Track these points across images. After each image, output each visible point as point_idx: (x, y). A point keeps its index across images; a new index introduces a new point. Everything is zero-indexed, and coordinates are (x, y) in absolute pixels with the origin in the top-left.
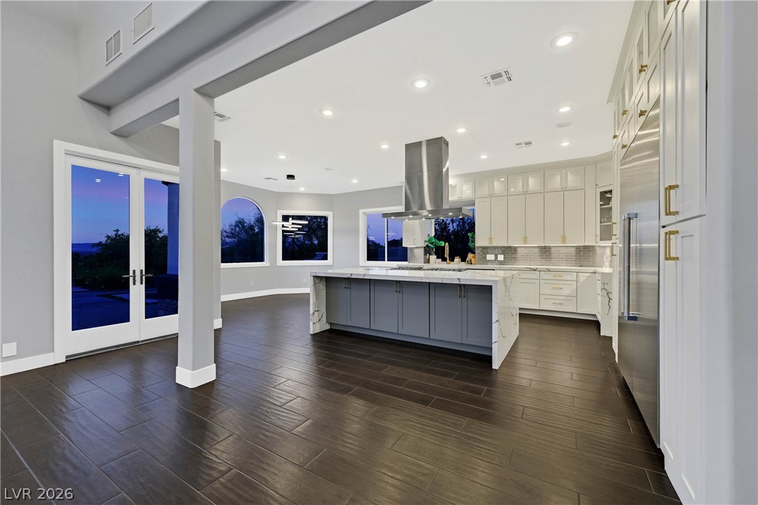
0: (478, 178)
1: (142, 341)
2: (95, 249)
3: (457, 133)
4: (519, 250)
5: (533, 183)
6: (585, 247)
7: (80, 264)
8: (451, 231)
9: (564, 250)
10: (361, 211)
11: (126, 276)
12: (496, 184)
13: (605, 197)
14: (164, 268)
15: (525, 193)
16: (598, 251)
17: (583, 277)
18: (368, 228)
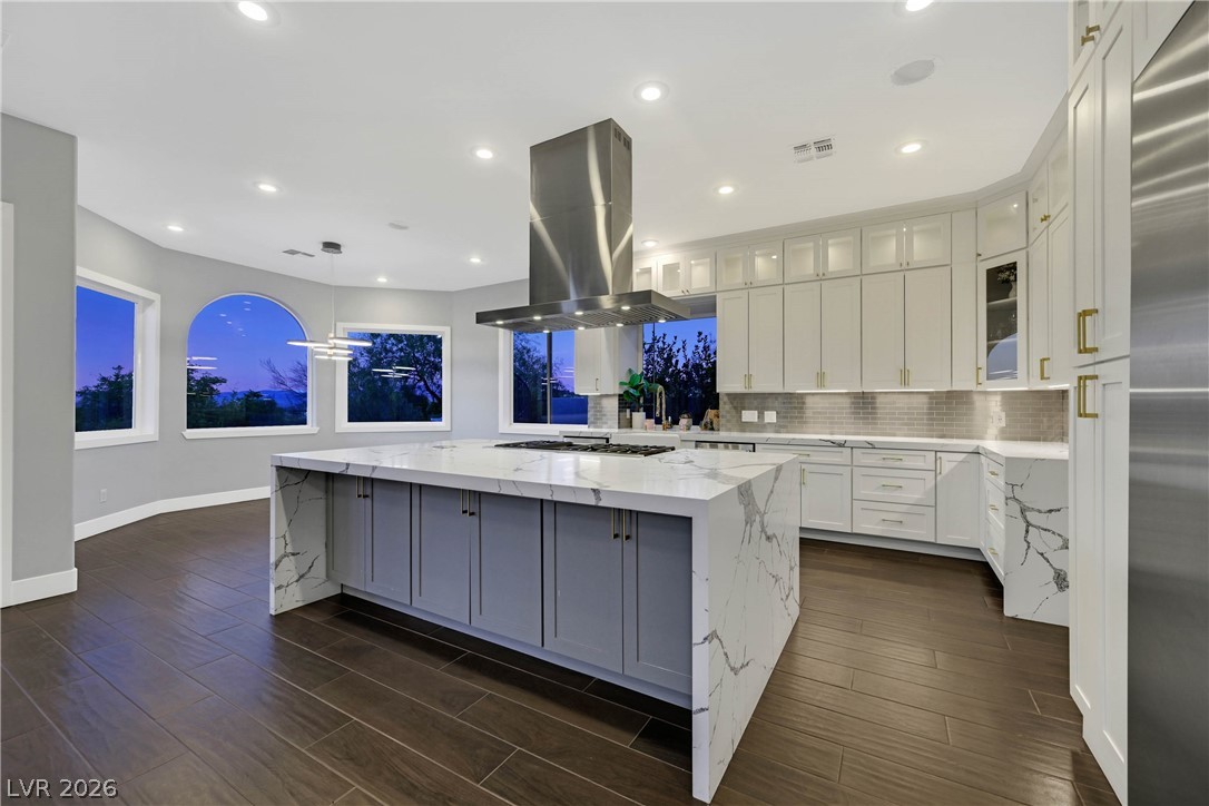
0: (721, 249)
3: (641, 101)
4: (809, 400)
5: (836, 255)
6: (951, 395)
8: (680, 366)
9: (902, 402)
12: (760, 263)
13: (1000, 279)
15: (821, 278)
16: (978, 401)
17: (949, 463)
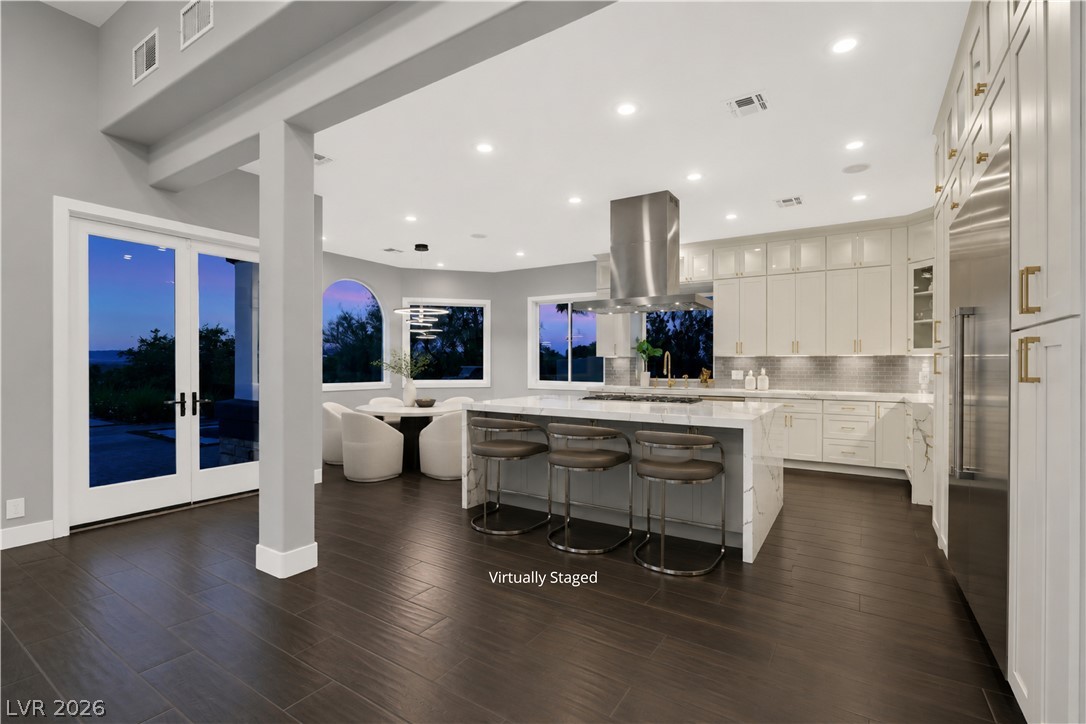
0: (716, 247)
1: (195, 503)
2: (123, 360)
3: (688, 180)
5: (808, 255)
6: (891, 358)
7: (99, 382)
8: (670, 333)
9: (856, 364)
10: (530, 300)
11: (170, 402)
12: (748, 257)
13: (923, 277)
14: (228, 389)
16: (911, 364)
17: (885, 410)
18: (541, 326)
